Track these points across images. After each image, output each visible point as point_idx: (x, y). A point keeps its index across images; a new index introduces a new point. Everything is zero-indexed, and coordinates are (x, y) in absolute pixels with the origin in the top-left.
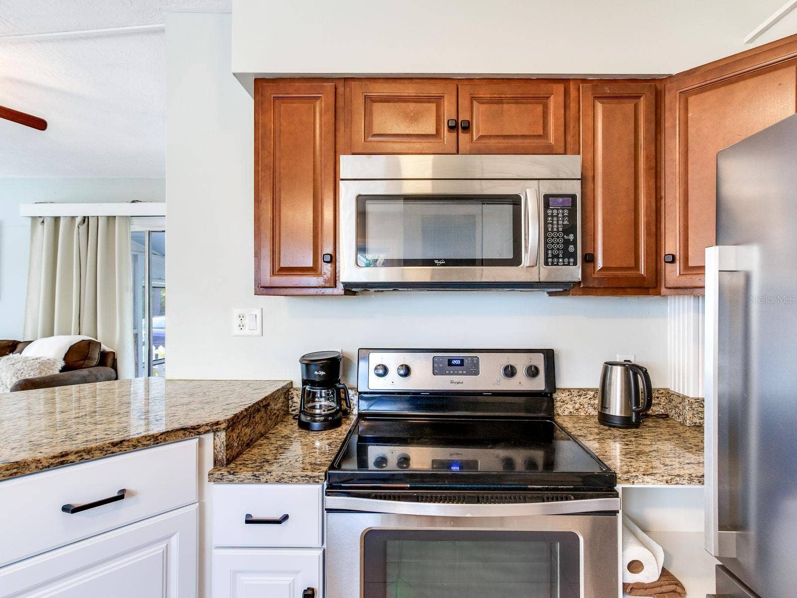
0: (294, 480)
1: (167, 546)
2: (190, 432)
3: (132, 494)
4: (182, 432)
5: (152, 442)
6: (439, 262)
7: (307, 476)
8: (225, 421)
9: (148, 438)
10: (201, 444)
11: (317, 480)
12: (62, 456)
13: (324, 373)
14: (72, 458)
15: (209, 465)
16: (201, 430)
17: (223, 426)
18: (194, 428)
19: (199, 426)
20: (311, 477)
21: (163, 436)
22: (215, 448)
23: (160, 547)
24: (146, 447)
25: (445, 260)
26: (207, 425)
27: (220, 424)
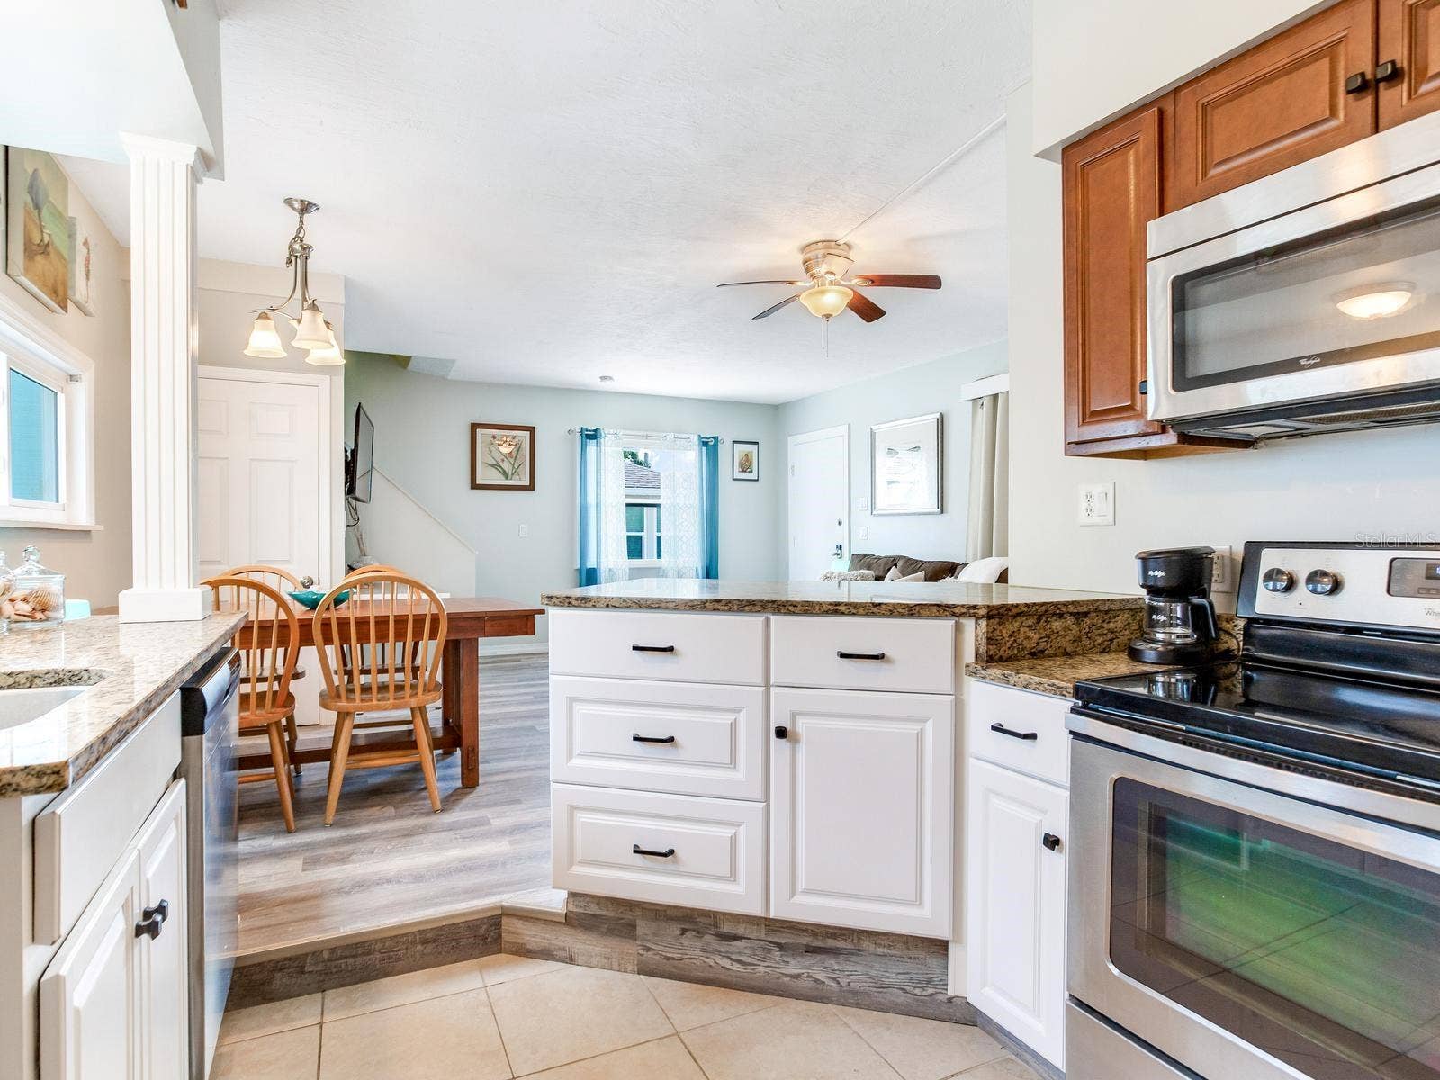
0: (1041, 687)
1: (922, 729)
2: (945, 610)
3: (890, 661)
4: (936, 607)
5: (906, 612)
6: (1309, 362)
7: (1053, 685)
8: (984, 606)
9: (903, 606)
10: (958, 629)
11: (1064, 693)
12: (836, 605)
13: (1163, 574)
14: (843, 608)
15: (969, 657)
16: (956, 610)
17: (982, 612)
18: (949, 606)
19: (954, 606)
20: (1058, 687)
21: (917, 608)
22: (976, 640)
23: (916, 727)
24: (902, 615)
25: (1319, 355)
26: (963, 606)
27: (978, 609)
